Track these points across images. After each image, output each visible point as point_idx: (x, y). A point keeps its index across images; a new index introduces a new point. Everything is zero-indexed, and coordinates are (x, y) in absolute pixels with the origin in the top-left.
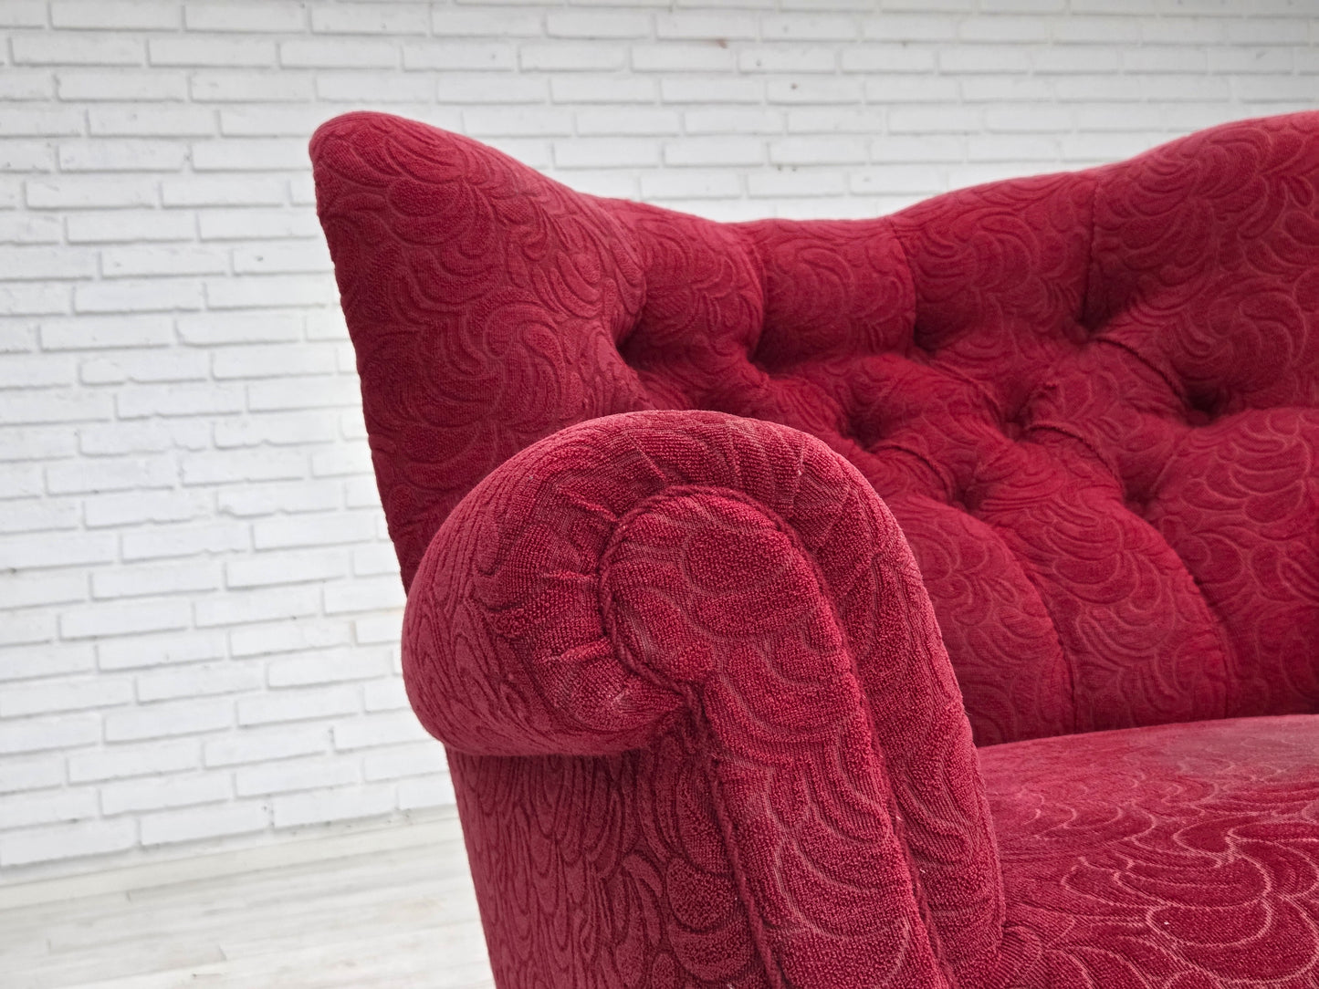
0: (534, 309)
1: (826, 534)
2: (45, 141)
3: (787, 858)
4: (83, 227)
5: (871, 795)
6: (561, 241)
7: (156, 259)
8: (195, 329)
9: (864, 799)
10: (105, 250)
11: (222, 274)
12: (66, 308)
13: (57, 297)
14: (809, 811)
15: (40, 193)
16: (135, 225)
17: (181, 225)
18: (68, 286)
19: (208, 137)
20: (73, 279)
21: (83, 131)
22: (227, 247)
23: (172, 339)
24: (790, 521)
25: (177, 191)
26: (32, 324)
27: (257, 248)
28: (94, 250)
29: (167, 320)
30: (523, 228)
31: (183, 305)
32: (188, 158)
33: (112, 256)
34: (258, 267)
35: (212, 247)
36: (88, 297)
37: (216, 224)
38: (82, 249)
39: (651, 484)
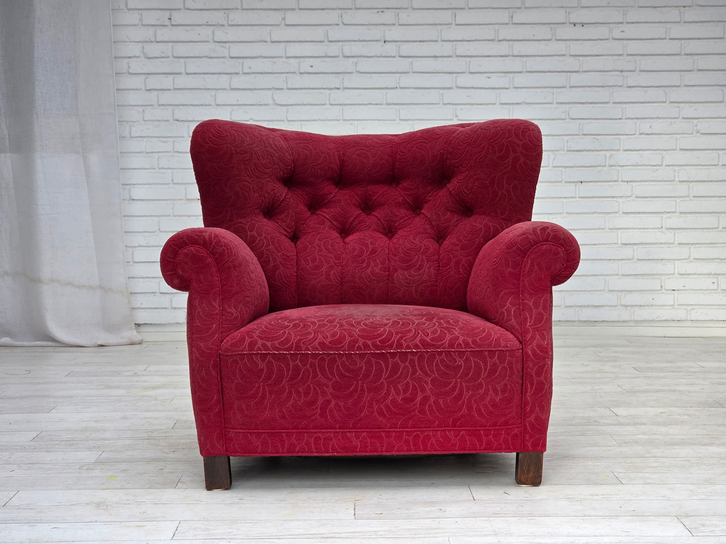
0: (244, 178)
1: (217, 256)
2: (223, 11)
3: (199, 312)
4: (236, 50)
5: (216, 304)
6: (257, 158)
7: (266, 65)
8: (281, 97)
9: (214, 304)
10: (245, 60)
11: (294, 73)
12: (227, 86)
13: (224, 81)
14: (204, 305)
15: (220, 35)
16: (259, 49)
17: (278, 50)
18: (229, 76)
19: (293, 10)
20: (231, 74)
21: (239, 7)
22: (298, 60)
23: (271, 102)
24: (212, 253)
25: (277, 34)
26: (213, 93)
27: (311, 61)
28: (240, 61)
29: (270, 93)
30: (244, 156)
31: (276, 87)
32: (284, 19)
33: (248, 63)
34: (310, 70)
35: (292, 60)
36: (237, 82)
37: (293, 50)
38: (236, 60)
39: (186, 244)
